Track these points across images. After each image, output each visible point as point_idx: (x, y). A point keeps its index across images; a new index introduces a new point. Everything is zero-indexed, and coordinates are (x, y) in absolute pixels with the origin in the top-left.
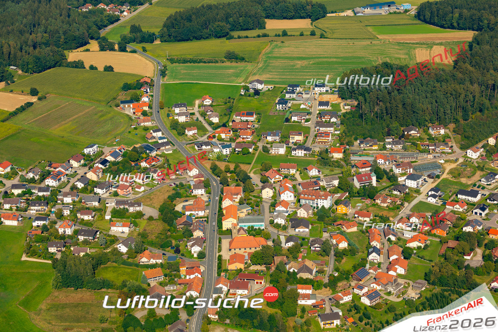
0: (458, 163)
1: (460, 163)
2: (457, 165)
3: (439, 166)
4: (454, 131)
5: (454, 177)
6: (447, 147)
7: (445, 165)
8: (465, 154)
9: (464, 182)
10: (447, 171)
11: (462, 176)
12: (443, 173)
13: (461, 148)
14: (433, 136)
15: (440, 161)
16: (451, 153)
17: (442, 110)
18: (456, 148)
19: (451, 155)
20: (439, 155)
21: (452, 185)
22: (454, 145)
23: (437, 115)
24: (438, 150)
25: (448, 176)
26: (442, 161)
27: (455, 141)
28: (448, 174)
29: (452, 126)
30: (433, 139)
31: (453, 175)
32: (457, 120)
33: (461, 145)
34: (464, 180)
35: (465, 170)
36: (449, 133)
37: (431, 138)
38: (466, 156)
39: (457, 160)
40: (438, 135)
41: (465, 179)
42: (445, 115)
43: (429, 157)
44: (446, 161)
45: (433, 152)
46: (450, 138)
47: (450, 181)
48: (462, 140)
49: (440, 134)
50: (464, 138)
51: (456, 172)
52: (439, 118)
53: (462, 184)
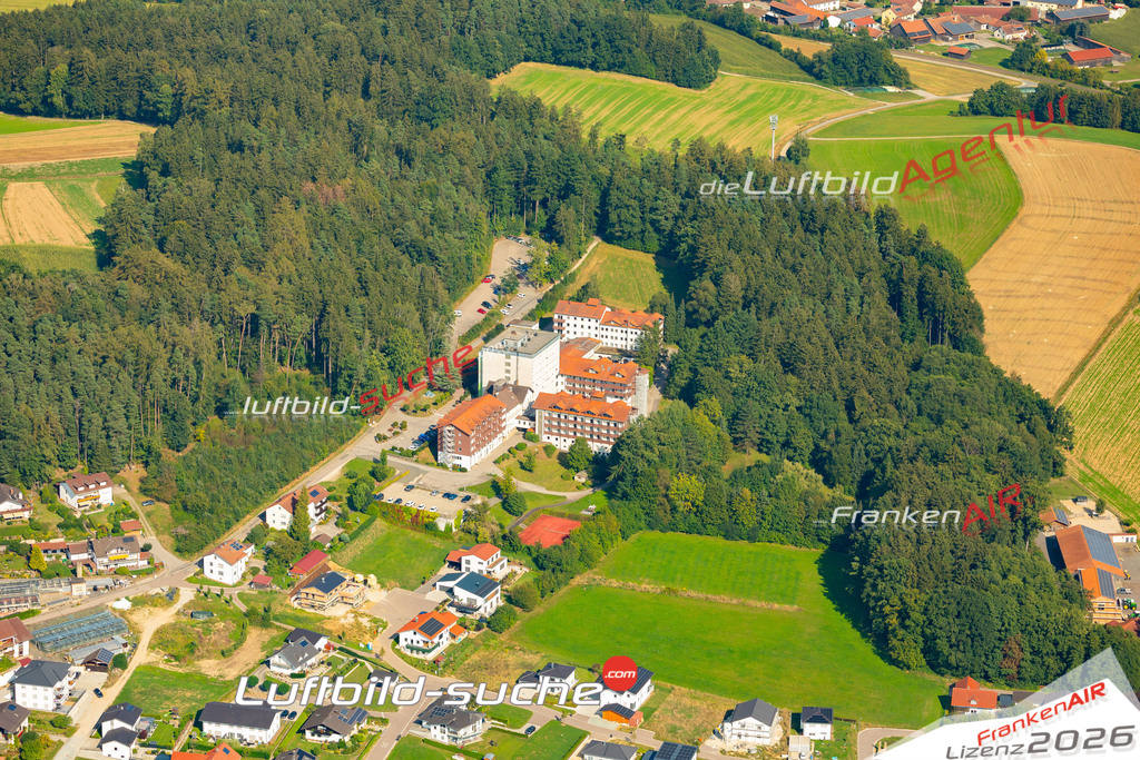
0: (179, 605)
1: (186, 606)
2: (178, 613)
3: (119, 624)
4: (144, 491)
5: (176, 657)
6: (132, 552)
7: (135, 618)
8: (198, 569)
9: (213, 673)
10: (145, 639)
11: (202, 650)
12: (135, 646)
13: (178, 550)
14: (78, 516)
15: (117, 605)
16: (148, 572)
17: (98, 420)
18: (161, 553)
19: (149, 579)
20: (108, 581)
21: (175, 687)
22: (152, 539)
23: (81, 438)
24: (101, 563)
25: (153, 657)
26: (124, 605)
27: (155, 526)
28: (151, 647)
29: (135, 472)
30: (78, 524)
31: (171, 650)
32: (149, 451)
33: (177, 538)
34: (209, 667)
35: (208, 631)
36: (129, 499)
37: (70, 524)
38: (198, 578)
39: (172, 595)
40: (92, 508)
41: (212, 662)
42: (108, 437)
43: (75, 593)
44: (137, 602)
45: (85, 574)
46: (134, 515)
47: (164, 674)
48: (178, 521)
49: (99, 506)
50: (181, 513)
51: (179, 639)
52: (90, 448)
53: (204, 682)
